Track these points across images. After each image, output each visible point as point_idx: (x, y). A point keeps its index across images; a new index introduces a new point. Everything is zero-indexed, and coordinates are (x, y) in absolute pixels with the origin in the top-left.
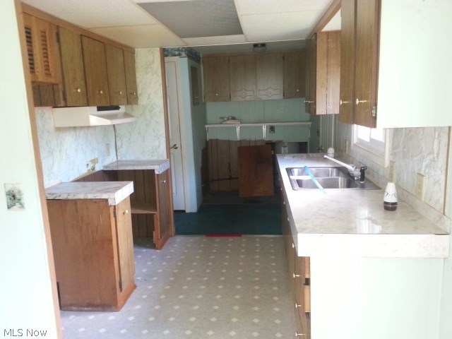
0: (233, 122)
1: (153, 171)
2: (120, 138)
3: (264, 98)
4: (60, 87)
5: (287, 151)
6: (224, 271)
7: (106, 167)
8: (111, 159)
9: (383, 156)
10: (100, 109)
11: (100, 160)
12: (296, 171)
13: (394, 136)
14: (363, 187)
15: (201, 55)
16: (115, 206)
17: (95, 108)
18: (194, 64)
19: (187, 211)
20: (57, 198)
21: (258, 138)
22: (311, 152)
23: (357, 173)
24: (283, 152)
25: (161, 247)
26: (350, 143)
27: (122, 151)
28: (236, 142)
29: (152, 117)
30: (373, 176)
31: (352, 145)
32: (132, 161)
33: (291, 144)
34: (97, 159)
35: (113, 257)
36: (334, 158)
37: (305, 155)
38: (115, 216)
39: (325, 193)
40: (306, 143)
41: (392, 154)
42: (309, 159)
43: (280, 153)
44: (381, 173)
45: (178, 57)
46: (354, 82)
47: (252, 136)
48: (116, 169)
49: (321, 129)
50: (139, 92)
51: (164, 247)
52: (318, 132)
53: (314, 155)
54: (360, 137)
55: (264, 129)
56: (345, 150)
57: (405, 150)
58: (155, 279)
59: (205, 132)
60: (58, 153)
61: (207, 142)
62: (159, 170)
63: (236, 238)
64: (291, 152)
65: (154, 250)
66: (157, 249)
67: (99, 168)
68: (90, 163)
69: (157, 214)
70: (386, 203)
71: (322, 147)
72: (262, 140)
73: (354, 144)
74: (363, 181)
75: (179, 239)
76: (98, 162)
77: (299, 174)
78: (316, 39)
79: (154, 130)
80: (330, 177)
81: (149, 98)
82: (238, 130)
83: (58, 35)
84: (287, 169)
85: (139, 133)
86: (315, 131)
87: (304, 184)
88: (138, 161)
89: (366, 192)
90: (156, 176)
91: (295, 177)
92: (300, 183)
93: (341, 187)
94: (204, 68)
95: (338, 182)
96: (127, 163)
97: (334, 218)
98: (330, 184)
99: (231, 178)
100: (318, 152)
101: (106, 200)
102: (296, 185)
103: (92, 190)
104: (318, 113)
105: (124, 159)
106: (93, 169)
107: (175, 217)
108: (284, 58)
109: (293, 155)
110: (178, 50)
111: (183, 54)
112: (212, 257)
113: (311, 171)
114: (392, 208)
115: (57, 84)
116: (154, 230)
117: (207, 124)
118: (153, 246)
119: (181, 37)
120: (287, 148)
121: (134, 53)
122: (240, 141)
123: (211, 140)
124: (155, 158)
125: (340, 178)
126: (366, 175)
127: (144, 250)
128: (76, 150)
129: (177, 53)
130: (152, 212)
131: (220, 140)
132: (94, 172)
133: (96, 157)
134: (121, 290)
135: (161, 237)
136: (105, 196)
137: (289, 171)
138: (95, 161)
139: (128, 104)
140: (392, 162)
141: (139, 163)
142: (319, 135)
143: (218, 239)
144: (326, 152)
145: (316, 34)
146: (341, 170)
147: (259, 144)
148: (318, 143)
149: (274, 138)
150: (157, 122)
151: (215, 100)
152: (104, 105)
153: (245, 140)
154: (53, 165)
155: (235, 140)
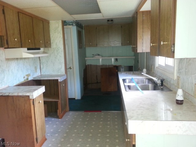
0: (98, 56)
1: (58, 80)
2: (42, 64)
3: (113, 45)
4: (5, 37)
5: (123, 70)
6: (92, 131)
7: (35, 78)
8: (37, 74)
9: (173, 73)
10: (28, 49)
11: (31, 75)
12: (127, 81)
13: (179, 63)
14: (162, 90)
15: (83, 26)
16: (33, 99)
17: (26, 49)
18: (80, 29)
19: (76, 99)
20: (3, 95)
21: (110, 64)
22: (135, 71)
23: (159, 82)
24: (121, 70)
25: (61, 118)
26: (154, 66)
27: (44, 70)
28: (100, 66)
29: (58, 54)
30: (167, 84)
31: (155, 68)
32: (48, 75)
33: (125, 67)
34: (30, 74)
35: (32, 126)
36: (146, 74)
37: (132, 72)
38: (34, 104)
39: (143, 93)
40: (132, 66)
41: (178, 73)
42: (134, 74)
43: (120, 71)
44: (172, 82)
45: (72, 26)
46: (159, 33)
47: (107, 63)
48: (39, 79)
49: (139, 60)
50: (52, 42)
51: (63, 118)
52: (138, 61)
53: (136, 72)
54: (159, 63)
55: (113, 60)
56: (152, 70)
57: (187, 70)
58: (57, 135)
59: (85, 61)
60: (7, 71)
61: (86, 66)
62: (60, 80)
63: (99, 113)
64: (125, 71)
65: (57, 119)
66: (59, 119)
67: (30, 78)
68: (25, 76)
69: (59, 101)
70: (177, 100)
71: (140, 68)
72: (112, 65)
73: (156, 67)
74: (162, 86)
75: (71, 113)
76: (30, 76)
77: (129, 82)
78: (137, 15)
79: (59, 60)
80: (145, 84)
81: (56, 45)
82: (101, 60)
83: (3, 10)
84: (123, 79)
85: (52, 62)
86: (137, 61)
87: (131, 87)
88: (51, 75)
89: (164, 92)
90: (59, 83)
91: (127, 84)
92: (129, 87)
93: (151, 90)
94: (85, 31)
95: (149, 86)
96: (45, 76)
97: (148, 109)
98: (145, 88)
99: (97, 83)
100: (138, 71)
101: (29, 96)
102: (127, 88)
103: (22, 90)
104: (138, 52)
105: (44, 74)
106: (27, 79)
107: (69, 101)
108: (122, 27)
109: (126, 72)
110: (72, 22)
111: (74, 24)
112: (86, 123)
113: (135, 80)
114: (180, 103)
115: (3, 36)
116: (58, 109)
117: (86, 57)
118: (58, 117)
119: (71, 15)
120: (123, 69)
121: (49, 23)
122: (102, 65)
123: (88, 65)
124: (59, 74)
125: (150, 85)
126: (164, 83)
127: (53, 119)
128: (18, 70)
129: (71, 24)
130: (57, 100)
131: (92, 65)
132: (28, 80)
133: (29, 73)
134: (37, 143)
135: (61, 112)
136: (28, 94)
137: (124, 81)
138: (28, 75)
139: (45, 47)
140: (178, 77)
141: (51, 76)
142: (138, 63)
143: (90, 113)
144: (142, 71)
145: (137, 12)
146: (150, 80)
147: (110, 67)
148: (138, 66)
149: (117, 64)
150: (60, 56)
151: (90, 46)
152: (31, 47)
153: (104, 65)
154: (4, 78)
155: (99, 65)
